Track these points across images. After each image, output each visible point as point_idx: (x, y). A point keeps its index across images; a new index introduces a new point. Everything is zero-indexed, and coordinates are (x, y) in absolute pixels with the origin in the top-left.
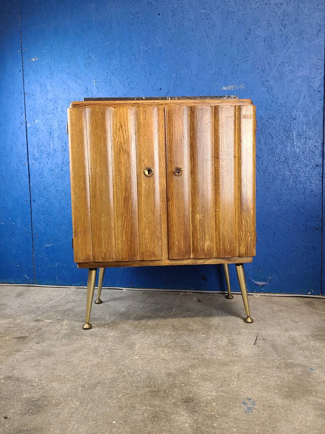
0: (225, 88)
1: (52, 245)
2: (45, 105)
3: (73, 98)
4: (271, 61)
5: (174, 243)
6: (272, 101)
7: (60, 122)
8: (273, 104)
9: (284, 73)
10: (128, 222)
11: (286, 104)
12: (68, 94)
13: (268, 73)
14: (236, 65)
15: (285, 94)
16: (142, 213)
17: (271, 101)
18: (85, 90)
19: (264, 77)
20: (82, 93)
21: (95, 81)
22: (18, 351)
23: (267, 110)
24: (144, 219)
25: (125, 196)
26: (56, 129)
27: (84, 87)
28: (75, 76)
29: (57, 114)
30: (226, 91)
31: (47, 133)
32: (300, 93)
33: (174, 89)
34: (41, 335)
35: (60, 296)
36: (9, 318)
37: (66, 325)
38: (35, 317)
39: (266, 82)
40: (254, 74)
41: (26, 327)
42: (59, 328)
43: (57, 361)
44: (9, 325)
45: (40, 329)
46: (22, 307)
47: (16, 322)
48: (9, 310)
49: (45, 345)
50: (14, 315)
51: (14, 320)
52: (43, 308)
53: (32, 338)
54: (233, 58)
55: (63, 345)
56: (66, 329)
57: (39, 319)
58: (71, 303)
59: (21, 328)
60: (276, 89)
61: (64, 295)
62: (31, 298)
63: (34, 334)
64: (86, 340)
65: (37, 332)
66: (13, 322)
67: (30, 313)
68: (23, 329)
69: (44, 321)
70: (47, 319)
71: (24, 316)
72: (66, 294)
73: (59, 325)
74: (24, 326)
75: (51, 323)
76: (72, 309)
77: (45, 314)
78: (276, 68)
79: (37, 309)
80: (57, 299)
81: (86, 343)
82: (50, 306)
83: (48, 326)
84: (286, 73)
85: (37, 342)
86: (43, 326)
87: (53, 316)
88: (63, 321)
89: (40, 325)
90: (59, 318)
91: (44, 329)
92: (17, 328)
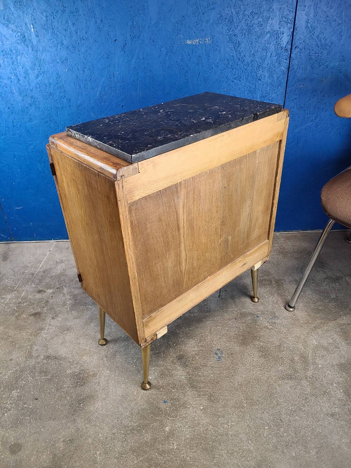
0: (189, 42)
1: (22, 207)
3: (9, 49)
4: (240, 10)
6: (239, 59)
8: (239, 63)
9: (252, 26)
11: (253, 63)
13: (236, 25)
14: (201, 13)
15: (253, 52)
17: (237, 59)
18: (22, 38)
19: (232, 30)
20: (19, 42)
21: (32, 26)
22: (42, 329)
23: (233, 69)
27: (19, 34)
28: (5, 19)
30: (190, 45)
32: (267, 51)
33: (131, 41)
34: (51, 309)
35: (45, 255)
36: (13, 291)
37: (67, 294)
38: (36, 287)
39: (234, 37)
40: (221, 26)
41: (34, 301)
42: (63, 298)
43: (77, 335)
44: (17, 300)
45: (47, 301)
46: (17, 275)
47: (22, 296)
48: (7, 280)
49: (60, 319)
50: (15, 287)
51: (18, 293)
52: (37, 274)
53: (46, 313)
54: (198, 4)
55: (75, 318)
56: (70, 299)
57: (41, 289)
58: (59, 264)
59: (30, 302)
60: (243, 45)
61: (48, 253)
62: (19, 261)
63: (45, 309)
64: (91, 309)
65: (46, 305)
66: (19, 296)
67: (28, 282)
68: (32, 303)
69: (46, 291)
70: (48, 288)
71: (25, 286)
72: (50, 252)
73: (62, 295)
74: (32, 300)
75: (54, 293)
76: (64, 272)
77: (43, 282)
78: (244, 19)
79: (32, 276)
80: (44, 260)
81: (92, 313)
82: (42, 270)
83: (52, 297)
84: (255, 26)
85: (51, 317)
86: (48, 298)
87: (52, 284)
88: (63, 289)
89: (45, 298)
90: (58, 286)
91: (51, 301)
92: (26, 303)
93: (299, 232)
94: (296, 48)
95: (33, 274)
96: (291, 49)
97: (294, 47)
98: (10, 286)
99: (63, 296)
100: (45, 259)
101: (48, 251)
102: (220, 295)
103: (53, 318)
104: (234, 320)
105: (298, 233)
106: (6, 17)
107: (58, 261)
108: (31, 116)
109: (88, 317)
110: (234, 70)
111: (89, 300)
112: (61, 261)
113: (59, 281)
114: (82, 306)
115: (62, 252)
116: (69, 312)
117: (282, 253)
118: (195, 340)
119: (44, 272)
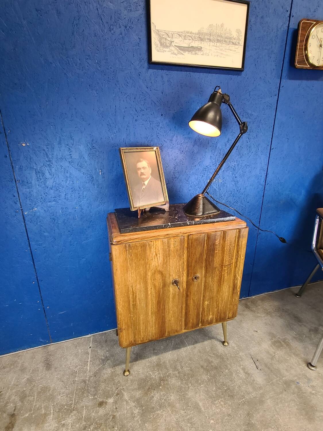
1: (66, 311)
2: (45, 193)
3: (78, 187)
4: (239, 163)
7: (64, 209)
8: (237, 193)
11: (245, 193)
12: (71, 183)
13: (237, 171)
15: (245, 186)
17: (236, 191)
18: (90, 178)
19: (234, 174)
20: (87, 181)
21: (100, 170)
26: (60, 216)
27: (89, 176)
28: (79, 166)
29: (60, 201)
31: (50, 220)
33: (172, 181)
35: (88, 353)
36: (71, 412)
37: (130, 400)
38: (94, 399)
39: (235, 178)
40: (229, 172)
41: (99, 420)
42: (128, 408)
44: (81, 424)
45: (114, 417)
46: (69, 387)
47: (84, 416)
48: (60, 397)
50: (71, 404)
51: (78, 412)
52: (89, 380)
54: (216, 159)
56: (135, 406)
57: (101, 400)
58: (106, 362)
59: (96, 423)
60: (240, 183)
61: (90, 350)
62: (64, 366)
63: (116, 429)
64: (162, 415)
65: (115, 422)
66: (81, 417)
67: (83, 393)
68: (99, 424)
69: (107, 402)
71: (82, 400)
72: (91, 349)
74: (97, 419)
75: (115, 402)
77: (99, 390)
78: (241, 168)
79: (84, 385)
80: (89, 360)
81: (165, 420)
82: (92, 374)
83: (116, 408)
84: (247, 172)
86: (113, 411)
87: (109, 390)
88: (123, 395)
89: (110, 412)
90: (116, 392)
91: (117, 415)
92: (92, 425)
94: (267, 184)
95: (84, 381)
96: (265, 185)
97: (266, 184)
98: (66, 405)
99: (126, 404)
100: (89, 357)
101: (89, 348)
102: (256, 366)
104: (285, 392)
105: (265, 294)
106: (79, 164)
107: (103, 358)
108: (87, 235)
109: (164, 428)
110: (234, 197)
111: (154, 403)
112: (106, 357)
113: (114, 384)
114: (152, 414)
115: (102, 347)
116: (142, 426)
117: (268, 313)
118: (273, 428)
119: (95, 376)
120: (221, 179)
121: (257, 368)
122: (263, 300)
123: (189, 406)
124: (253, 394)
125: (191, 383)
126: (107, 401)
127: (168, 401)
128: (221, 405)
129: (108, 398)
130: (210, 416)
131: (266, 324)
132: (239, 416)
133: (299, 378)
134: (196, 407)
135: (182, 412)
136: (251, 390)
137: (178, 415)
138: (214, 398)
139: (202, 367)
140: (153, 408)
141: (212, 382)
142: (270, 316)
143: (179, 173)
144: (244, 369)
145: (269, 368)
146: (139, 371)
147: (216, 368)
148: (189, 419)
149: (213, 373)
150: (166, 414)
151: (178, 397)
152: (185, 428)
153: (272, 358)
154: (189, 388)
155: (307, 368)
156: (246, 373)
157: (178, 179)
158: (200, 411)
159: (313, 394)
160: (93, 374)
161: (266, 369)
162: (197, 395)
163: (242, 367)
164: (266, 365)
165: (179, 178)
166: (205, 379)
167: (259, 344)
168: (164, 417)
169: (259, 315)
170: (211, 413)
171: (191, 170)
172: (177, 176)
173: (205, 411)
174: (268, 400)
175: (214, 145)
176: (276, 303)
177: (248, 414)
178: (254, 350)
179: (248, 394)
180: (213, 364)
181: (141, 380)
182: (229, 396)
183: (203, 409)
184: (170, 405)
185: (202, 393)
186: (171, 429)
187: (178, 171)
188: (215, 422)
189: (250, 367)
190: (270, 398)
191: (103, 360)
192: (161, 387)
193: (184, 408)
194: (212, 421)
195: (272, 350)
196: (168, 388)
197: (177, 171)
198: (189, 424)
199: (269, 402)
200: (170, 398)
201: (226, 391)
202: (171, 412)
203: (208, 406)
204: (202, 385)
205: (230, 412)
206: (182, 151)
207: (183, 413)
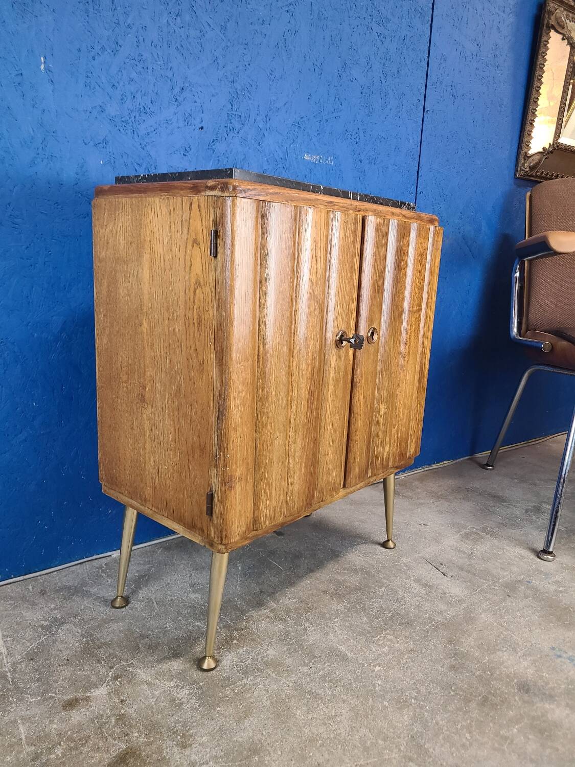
0: (307, 157)
4: (367, 128)
5: (355, 458)
10: (310, 439)
14: (323, 119)
16: (327, 416)
19: (358, 153)
24: (329, 427)
25: (310, 389)
30: (309, 162)
33: (226, 135)
34: (152, 728)
37: (157, 679)
38: (45, 700)
39: (359, 163)
40: (346, 143)
41: (78, 732)
42: (156, 693)
43: (293, 751)
44: (19, 752)
45: (121, 718)
47: (23, 737)
49: (205, 739)
52: (14, 671)
53: (148, 744)
55: (240, 720)
56: (176, 686)
58: (58, 629)
59: (70, 739)
63: (136, 735)
64: (256, 685)
66: (14, 740)
68: (80, 740)
70: (87, 688)
73: (145, 687)
74: (69, 733)
75: (116, 692)
76: (93, 640)
77: (55, 682)
78: (371, 142)
82: (19, 657)
83: (122, 701)
85: (177, 745)
86: (114, 708)
87: (87, 676)
88: (133, 675)
89: (104, 711)
90: (110, 674)
91: (131, 712)
92: (58, 746)
93: (425, 469)
96: (416, 194)
97: (418, 192)
99: (150, 688)
102: (441, 572)
103: (184, 746)
104: (509, 599)
105: (424, 471)
107: (45, 623)
109: (268, 703)
111: (228, 670)
112: (55, 621)
113: (99, 662)
114: (228, 689)
115: (33, 604)
116: (208, 714)
117: (439, 497)
118: (505, 651)
119: (32, 659)
120: (332, 158)
121: (444, 575)
122: (421, 479)
123: (316, 657)
124: (449, 613)
125: (307, 620)
126: (88, 695)
127: (262, 660)
128: (388, 640)
129: (91, 689)
130: (371, 661)
131: (440, 512)
132: (433, 648)
133: (529, 576)
134: (335, 655)
135: (305, 669)
136: (443, 607)
137: (294, 675)
138: (369, 632)
139: (325, 592)
140: (228, 678)
141: (356, 612)
142: (444, 500)
143: (242, 118)
144: (418, 581)
145: (468, 571)
146: (166, 627)
147: (357, 589)
148: (324, 676)
149: (353, 597)
150: (265, 681)
151: (285, 649)
152: (321, 691)
153: (470, 556)
154: (306, 629)
155: (539, 560)
156: (426, 585)
157: (240, 136)
158: (344, 658)
159: (561, 591)
160: (22, 658)
161: (464, 574)
162: (331, 636)
163: (412, 578)
164: (461, 569)
165: (242, 132)
166: (339, 608)
167: (437, 540)
168: (261, 686)
169: (422, 501)
170: (371, 657)
171: (268, 118)
172: (237, 126)
173: (357, 657)
174: (481, 614)
175: (317, 69)
176: (451, 482)
177: (450, 642)
178: (430, 550)
179: (441, 613)
180: (348, 584)
181: (177, 640)
182: (401, 624)
183: (349, 654)
184: (267, 664)
185: (339, 632)
186: (287, 700)
187: (240, 114)
188: (384, 667)
189: (430, 575)
190: (484, 611)
191: (47, 628)
192: (235, 642)
193: (306, 662)
194: (377, 668)
195: (466, 546)
196: (254, 640)
197: (237, 113)
198: (326, 684)
199: (485, 618)
200: (265, 654)
201: (391, 618)
202: (276, 675)
203: (361, 647)
204: (335, 620)
205: (412, 646)
206: (249, 64)
207: (306, 671)
